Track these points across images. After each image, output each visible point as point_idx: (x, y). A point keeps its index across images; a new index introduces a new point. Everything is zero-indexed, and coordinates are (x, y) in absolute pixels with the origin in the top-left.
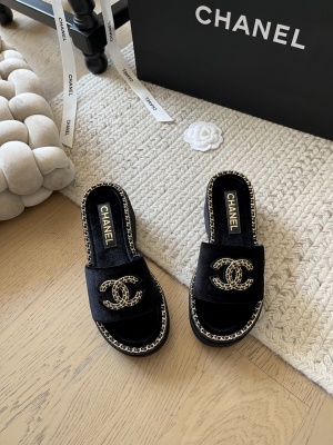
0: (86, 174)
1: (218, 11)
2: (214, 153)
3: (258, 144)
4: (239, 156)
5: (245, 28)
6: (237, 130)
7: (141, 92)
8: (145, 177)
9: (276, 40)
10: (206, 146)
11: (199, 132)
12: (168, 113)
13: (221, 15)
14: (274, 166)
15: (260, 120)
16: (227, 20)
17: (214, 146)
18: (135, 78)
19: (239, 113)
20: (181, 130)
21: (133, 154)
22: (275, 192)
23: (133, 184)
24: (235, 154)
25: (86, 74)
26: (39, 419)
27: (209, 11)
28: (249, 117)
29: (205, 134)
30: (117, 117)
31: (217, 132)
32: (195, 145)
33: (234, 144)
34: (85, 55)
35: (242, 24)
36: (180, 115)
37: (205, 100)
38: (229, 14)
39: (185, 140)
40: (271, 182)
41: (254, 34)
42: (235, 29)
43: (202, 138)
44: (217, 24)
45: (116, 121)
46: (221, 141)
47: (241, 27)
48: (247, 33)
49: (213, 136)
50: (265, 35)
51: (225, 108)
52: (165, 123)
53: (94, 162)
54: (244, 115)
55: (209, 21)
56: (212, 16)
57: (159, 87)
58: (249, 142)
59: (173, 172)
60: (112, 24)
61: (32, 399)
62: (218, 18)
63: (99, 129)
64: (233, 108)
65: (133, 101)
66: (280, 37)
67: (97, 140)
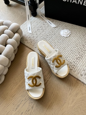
3: (78, 32)
4: (74, 36)
5: (76, 2)
6: (72, 29)
7: (47, 21)
9: (84, 5)
14: (83, 38)
15: (78, 26)
18: (44, 17)
19: (73, 25)
20: (58, 30)
21: (46, 37)
22: (84, 45)
24: (72, 35)
25: (31, 16)
26: (32, 102)
28: (75, 25)
30: (41, 27)
34: (31, 11)
35: (75, 1)
37: (63, 21)
40: (83, 42)
41: (78, 3)
42: (73, 2)
44: (68, 1)
47: (75, 2)
48: (76, 3)
50: (81, 4)
51: (69, 23)
55: (66, 0)
57: (51, 19)
58: (76, 32)
63: (37, 30)
64: (71, 23)
65: (44, 23)
66: (85, 4)
67: (36, 33)
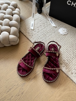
0: (35, 36)
1: (73, 2)
2: (65, 35)
4: (71, 37)
6: (71, 31)
7: (50, 19)
8: (48, 39)
10: (64, 33)
11: (62, 30)
12: (55, 25)
13: (73, 3)
16: (75, 5)
17: (66, 34)
18: (48, 15)
20: (58, 29)
21: (46, 33)
23: (46, 40)
24: (70, 36)
25: (37, 13)
26: (23, 89)
27: (71, 2)
29: (64, 31)
30: (43, 24)
31: (67, 31)
32: (61, 33)
33: (70, 34)
34: (38, 9)
36: (58, 26)
37: (64, 22)
38: (75, 3)
39: (59, 31)
43: (63, 31)
44: (72, 5)
45: (43, 25)
46: (67, 33)
49: (65, 31)
52: (54, 27)
53: (37, 34)
54: (73, 27)
55: (70, 4)
56: (71, 3)
57: (54, 18)
58: (74, 34)
59: (55, 38)
60: (46, 2)
61: (21, 84)
62: (72, 4)
63: (39, 26)
64: (71, 25)
65: (47, 21)
67: (38, 29)
